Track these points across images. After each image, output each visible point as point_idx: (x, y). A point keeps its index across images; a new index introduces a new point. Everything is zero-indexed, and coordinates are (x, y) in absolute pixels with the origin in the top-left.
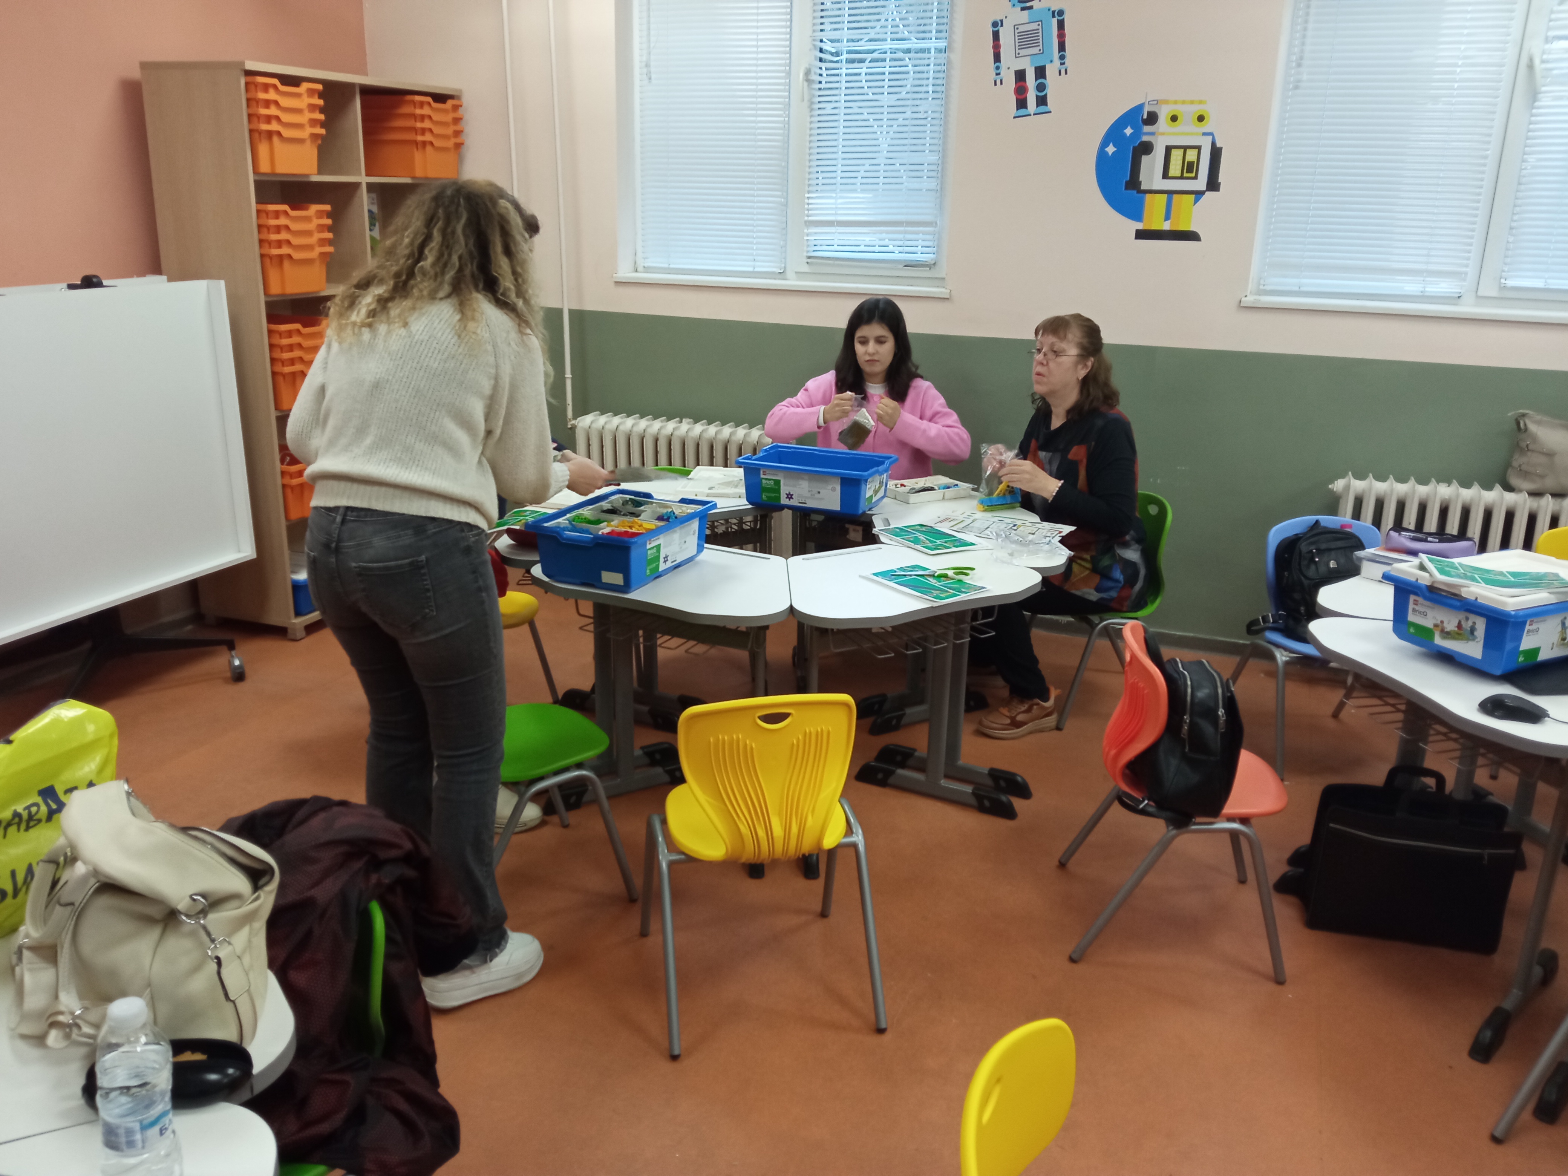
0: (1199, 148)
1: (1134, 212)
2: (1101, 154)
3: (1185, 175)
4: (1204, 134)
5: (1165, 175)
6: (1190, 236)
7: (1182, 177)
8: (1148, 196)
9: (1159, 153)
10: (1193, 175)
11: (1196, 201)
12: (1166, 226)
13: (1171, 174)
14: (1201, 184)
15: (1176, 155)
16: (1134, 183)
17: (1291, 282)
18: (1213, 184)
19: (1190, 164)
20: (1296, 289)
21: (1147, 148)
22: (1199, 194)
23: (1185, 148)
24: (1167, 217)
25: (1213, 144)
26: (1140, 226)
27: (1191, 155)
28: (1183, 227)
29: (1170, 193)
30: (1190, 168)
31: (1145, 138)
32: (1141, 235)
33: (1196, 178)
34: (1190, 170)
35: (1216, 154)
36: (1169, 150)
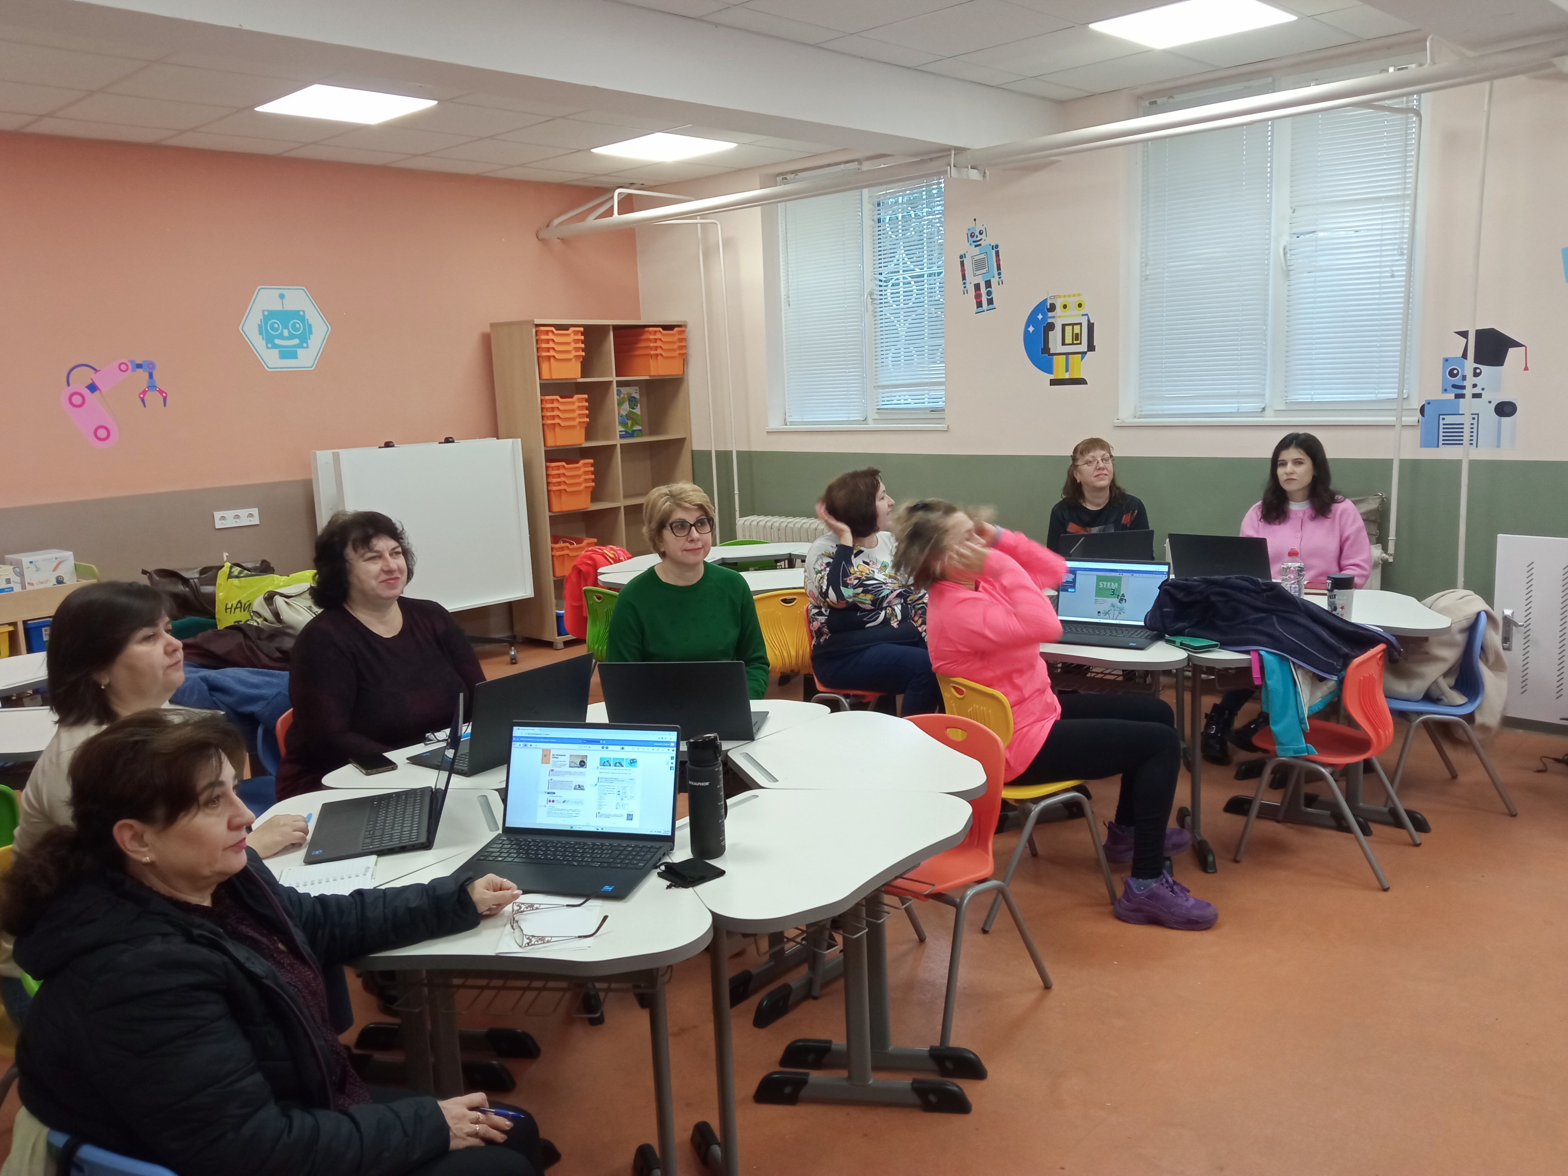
0: (1080, 324)
1: (1047, 368)
2: (1026, 332)
3: (1075, 342)
4: (1083, 315)
5: (1063, 344)
6: (1081, 381)
7: (1073, 344)
8: (1055, 357)
9: (1058, 328)
10: (1079, 342)
11: (1082, 358)
12: (1067, 376)
13: (1067, 342)
14: (1084, 347)
15: (1068, 329)
16: (1046, 350)
17: (1157, 408)
18: (1091, 347)
19: (1077, 334)
20: (1160, 413)
21: (1051, 327)
22: (1085, 353)
23: (1073, 325)
24: (1067, 371)
25: (1089, 321)
26: (1052, 377)
27: (1077, 329)
28: (1076, 376)
29: (1067, 354)
30: (1077, 337)
31: (1050, 321)
32: (1054, 382)
33: (1080, 344)
34: (1077, 340)
35: (1091, 327)
36: (1064, 326)
